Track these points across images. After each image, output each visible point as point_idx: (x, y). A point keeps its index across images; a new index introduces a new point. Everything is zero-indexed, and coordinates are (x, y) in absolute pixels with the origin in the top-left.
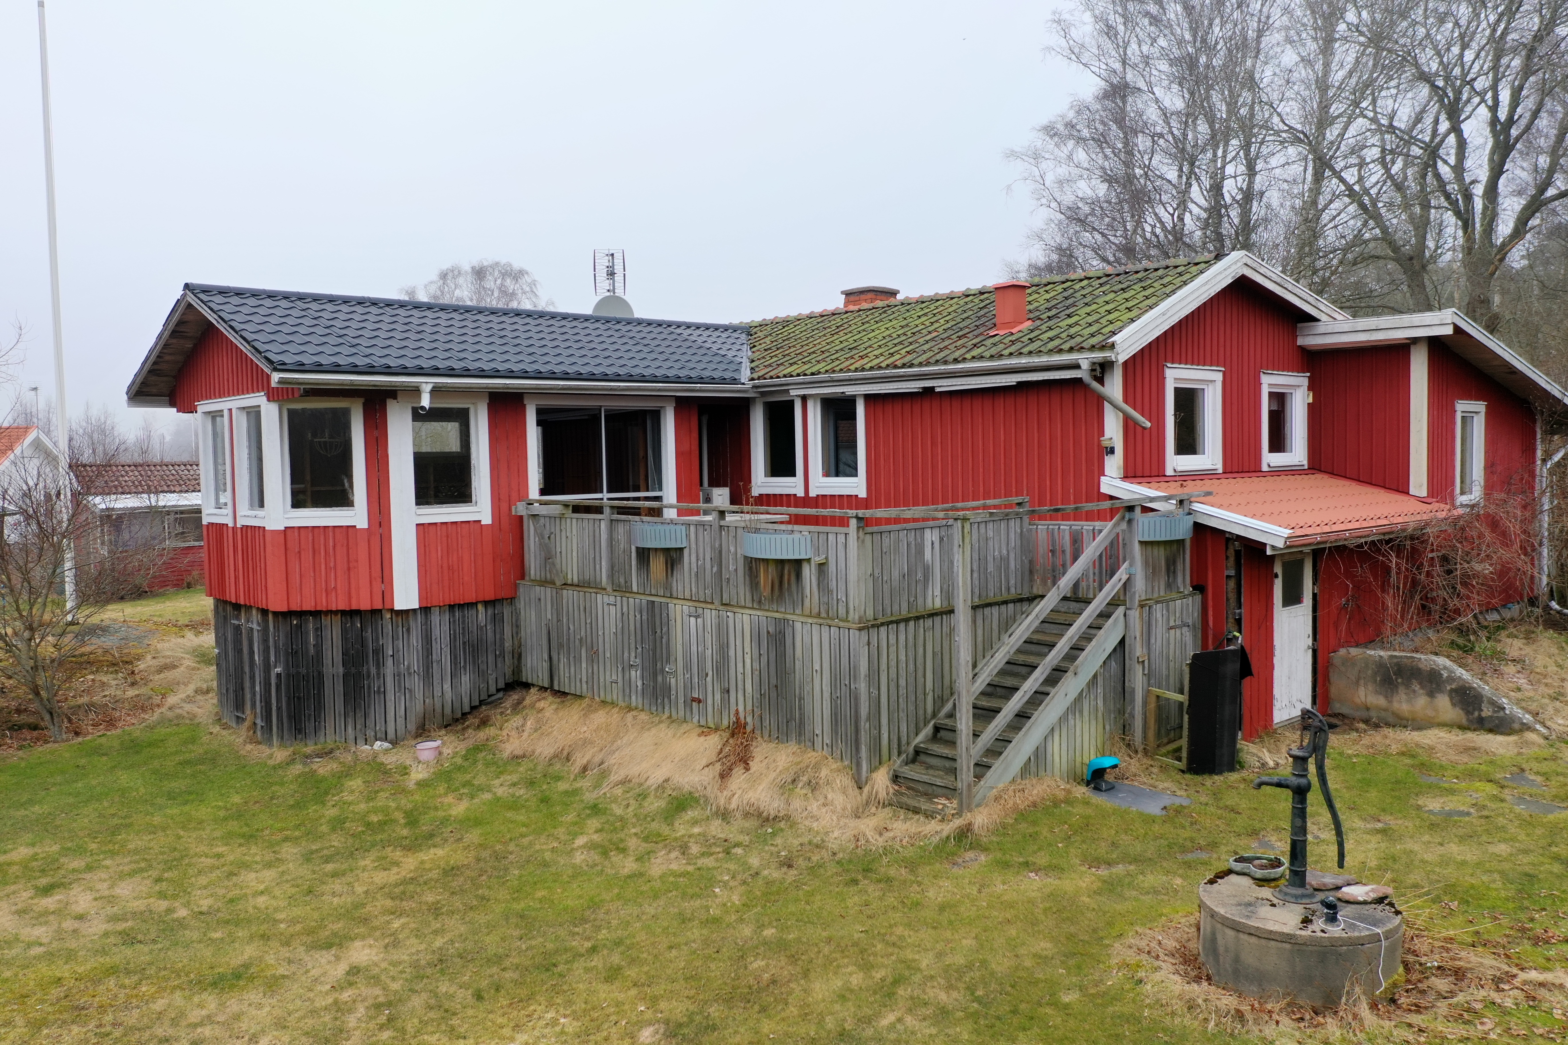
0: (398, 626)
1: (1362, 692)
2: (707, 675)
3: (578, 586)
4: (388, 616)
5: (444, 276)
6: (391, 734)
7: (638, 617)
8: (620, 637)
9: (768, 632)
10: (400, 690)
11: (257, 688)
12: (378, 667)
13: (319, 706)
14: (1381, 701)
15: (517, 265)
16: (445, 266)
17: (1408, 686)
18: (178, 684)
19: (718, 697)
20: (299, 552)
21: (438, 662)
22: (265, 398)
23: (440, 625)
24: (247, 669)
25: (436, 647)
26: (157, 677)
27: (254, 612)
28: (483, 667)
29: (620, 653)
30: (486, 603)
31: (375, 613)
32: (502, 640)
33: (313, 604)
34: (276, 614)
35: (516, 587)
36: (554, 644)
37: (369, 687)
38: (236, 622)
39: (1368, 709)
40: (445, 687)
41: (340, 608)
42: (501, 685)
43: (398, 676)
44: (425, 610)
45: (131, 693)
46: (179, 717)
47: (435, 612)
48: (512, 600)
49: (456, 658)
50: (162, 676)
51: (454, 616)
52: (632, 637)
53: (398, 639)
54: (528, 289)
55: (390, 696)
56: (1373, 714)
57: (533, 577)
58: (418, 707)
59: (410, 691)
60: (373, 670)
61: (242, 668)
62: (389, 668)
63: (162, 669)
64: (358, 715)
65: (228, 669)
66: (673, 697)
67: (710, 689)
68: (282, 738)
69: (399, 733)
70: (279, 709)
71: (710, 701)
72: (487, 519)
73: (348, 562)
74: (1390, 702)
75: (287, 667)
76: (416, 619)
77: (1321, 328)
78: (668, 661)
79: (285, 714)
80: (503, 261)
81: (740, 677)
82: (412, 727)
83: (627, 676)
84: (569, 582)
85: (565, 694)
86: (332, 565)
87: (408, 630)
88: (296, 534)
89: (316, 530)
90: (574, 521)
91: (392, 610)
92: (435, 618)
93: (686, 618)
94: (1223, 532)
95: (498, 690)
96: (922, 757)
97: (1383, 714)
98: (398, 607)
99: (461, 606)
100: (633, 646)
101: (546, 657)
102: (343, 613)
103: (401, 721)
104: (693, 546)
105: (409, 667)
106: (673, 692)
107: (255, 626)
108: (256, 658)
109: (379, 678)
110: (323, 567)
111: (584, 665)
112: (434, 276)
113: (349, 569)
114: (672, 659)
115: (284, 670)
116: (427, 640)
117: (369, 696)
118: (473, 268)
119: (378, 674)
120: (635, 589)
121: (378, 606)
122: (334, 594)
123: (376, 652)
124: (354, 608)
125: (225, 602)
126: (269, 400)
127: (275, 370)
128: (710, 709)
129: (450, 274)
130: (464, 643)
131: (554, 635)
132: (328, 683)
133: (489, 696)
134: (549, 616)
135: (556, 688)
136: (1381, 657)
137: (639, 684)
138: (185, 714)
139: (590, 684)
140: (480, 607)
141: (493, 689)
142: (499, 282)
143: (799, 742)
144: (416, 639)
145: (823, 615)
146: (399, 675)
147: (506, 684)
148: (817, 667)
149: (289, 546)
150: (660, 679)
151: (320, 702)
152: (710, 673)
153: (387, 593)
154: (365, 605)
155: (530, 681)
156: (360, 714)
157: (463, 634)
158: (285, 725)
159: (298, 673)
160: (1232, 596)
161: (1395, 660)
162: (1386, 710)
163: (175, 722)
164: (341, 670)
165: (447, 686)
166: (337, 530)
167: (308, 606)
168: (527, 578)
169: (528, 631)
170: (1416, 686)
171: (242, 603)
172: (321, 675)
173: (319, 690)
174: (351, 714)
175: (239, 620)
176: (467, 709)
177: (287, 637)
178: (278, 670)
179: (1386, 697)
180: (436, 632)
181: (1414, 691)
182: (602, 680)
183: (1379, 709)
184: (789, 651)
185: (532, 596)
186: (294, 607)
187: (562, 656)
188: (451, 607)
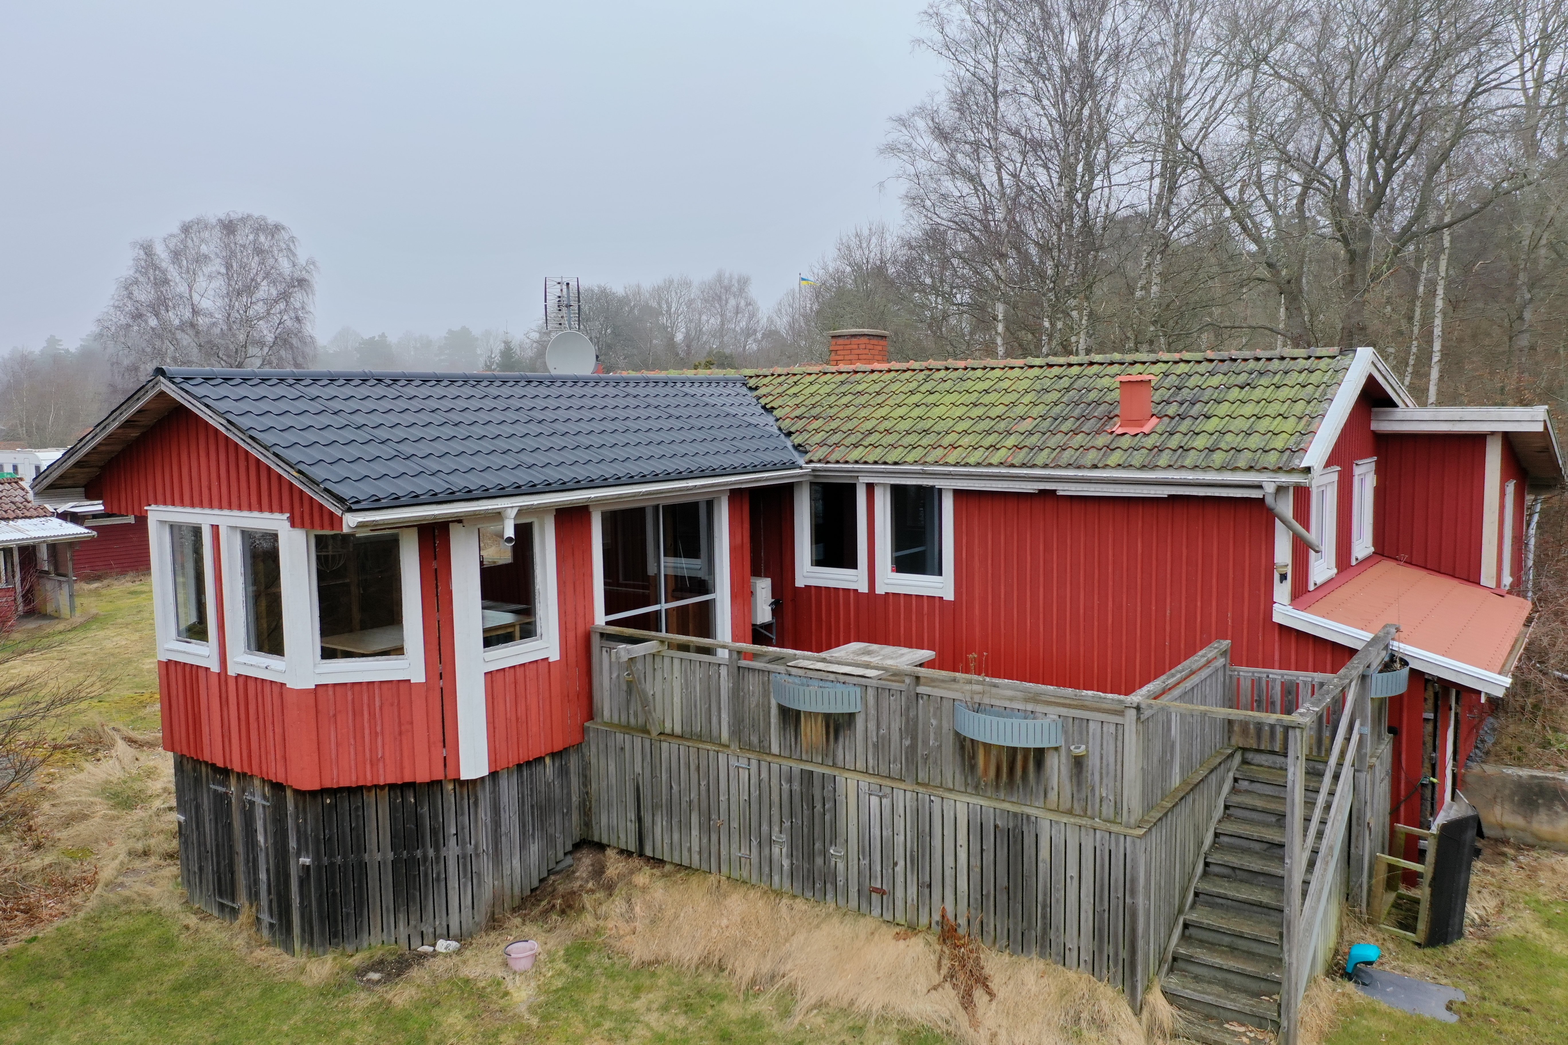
0: (462, 798)
1: (1498, 810)
2: (895, 864)
3: (681, 737)
4: (450, 787)
5: (186, 229)
6: (454, 929)
7: (786, 786)
8: (755, 806)
9: (996, 827)
10: (465, 876)
11: (263, 876)
12: (437, 850)
13: (361, 903)
14: (1519, 821)
15: (272, 219)
16: (188, 218)
17: (1550, 808)
18: (97, 841)
19: (912, 890)
20: (335, 715)
21: (506, 834)
22: (287, 524)
23: (509, 790)
24: (240, 847)
25: (505, 816)
26: (63, 834)
27: (257, 782)
28: (551, 830)
29: (754, 824)
30: (553, 755)
31: (435, 785)
32: (569, 794)
33: (354, 779)
34: (297, 792)
35: (584, 731)
36: (646, 802)
37: (426, 875)
38: (221, 789)
39: (1503, 828)
40: (514, 862)
41: (389, 781)
42: (569, 848)
43: (464, 860)
44: (494, 775)
45: (37, 862)
46: (127, 900)
47: (504, 776)
48: (578, 747)
49: (524, 826)
50: (71, 831)
51: (522, 776)
52: (775, 811)
53: (463, 814)
54: (284, 246)
55: (453, 883)
56: (1509, 833)
57: (606, 719)
58: (487, 893)
59: (479, 874)
60: (431, 853)
61: (231, 847)
62: (452, 850)
63: (69, 821)
64: (412, 909)
65: (201, 843)
66: (840, 884)
67: (900, 879)
68: (311, 944)
69: (464, 927)
70: (303, 908)
71: (899, 893)
72: (554, 655)
73: (400, 724)
74: (1529, 823)
75: (317, 858)
76: (484, 788)
77: (1399, 413)
78: (834, 841)
79: (315, 915)
80: (256, 214)
81: (949, 873)
82: (482, 916)
83: (766, 851)
84: (668, 730)
85: (661, 862)
86: (379, 729)
87: (476, 804)
88: (331, 693)
89: (356, 688)
90: (676, 662)
91: (457, 781)
92: (503, 783)
93: (864, 798)
94: (1423, 673)
95: (565, 854)
96: (1181, 964)
97: (1521, 834)
98: (463, 777)
99: (529, 763)
100: (776, 818)
101: (632, 815)
102: (392, 787)
103: (467, 911)
104: (872, 712)
105: (476, 847)
106: (841, 879)
107: (258, 800)
108: (261, 838)
109: (438, 863)
110: (367, 732)
111: (695, 832)
112: (176, 230)
113: (400, 733)
114: (840, 840)
115: (313, 861)
116: (496, 809)
117: (426, 885)
118: (220, 221)
119: (438, 858)
120: (775, 749)
121: (438, 775)
122: (381, 765)
123: (434, 832)
124: (408, 779)
125: (197, 762)
126: (293, 525)
127: (350, 510)
128: (899, 904)
129: (195, 227)
130: (532, 806)
131: (646, 792)
132: (373, 874)
133: (557, 863)
134: (638, 769)
135: (648, 852)
136: (1520, 777)
137: (786, 863)
138: (135, 896)
139: (705, 855)
140: (548, 760)
141: (560, 855)
142: (251, 237)
143: (1042, 955)
144: (484, 814)
145: (1078, 809)
146: (464, 857)
147: (574, 845)
148: (1072, 871)
149: (320, 707)
150: (819, 861)
151: (361, 897)
152: (901, 863)
153: (451, 759)
154: (422, 776)
155: (605, 841)
156: (415, 909)
157: (532, 795)
158: (316, 929)
159: (332, 864)
160: (1429, 740)
161: (1536, 781)
162: (1524, 830)
163: (123, 908)
164: (390, 856)
165: (516, 862)
166: (384, 686)
167: (348, 780)
168: (599, 720)
169: (604, 784)
170: (1559, 808)
171: (237, 768)
172: (363, 867)
173: (360, 882)
174: (403, 908)
175: (228, 787)
176: (535, 883)
177: (317, 820)
178: (306, 860)
179: (1525, 817)
180: (504, 800)
181: (1557, 813)
182: (724, 853)
183: (1516, 828)
184: (1029, 851)
185: (611, 744)
186: (328, 784)
187: (658, 819)
188: (519, 766)
